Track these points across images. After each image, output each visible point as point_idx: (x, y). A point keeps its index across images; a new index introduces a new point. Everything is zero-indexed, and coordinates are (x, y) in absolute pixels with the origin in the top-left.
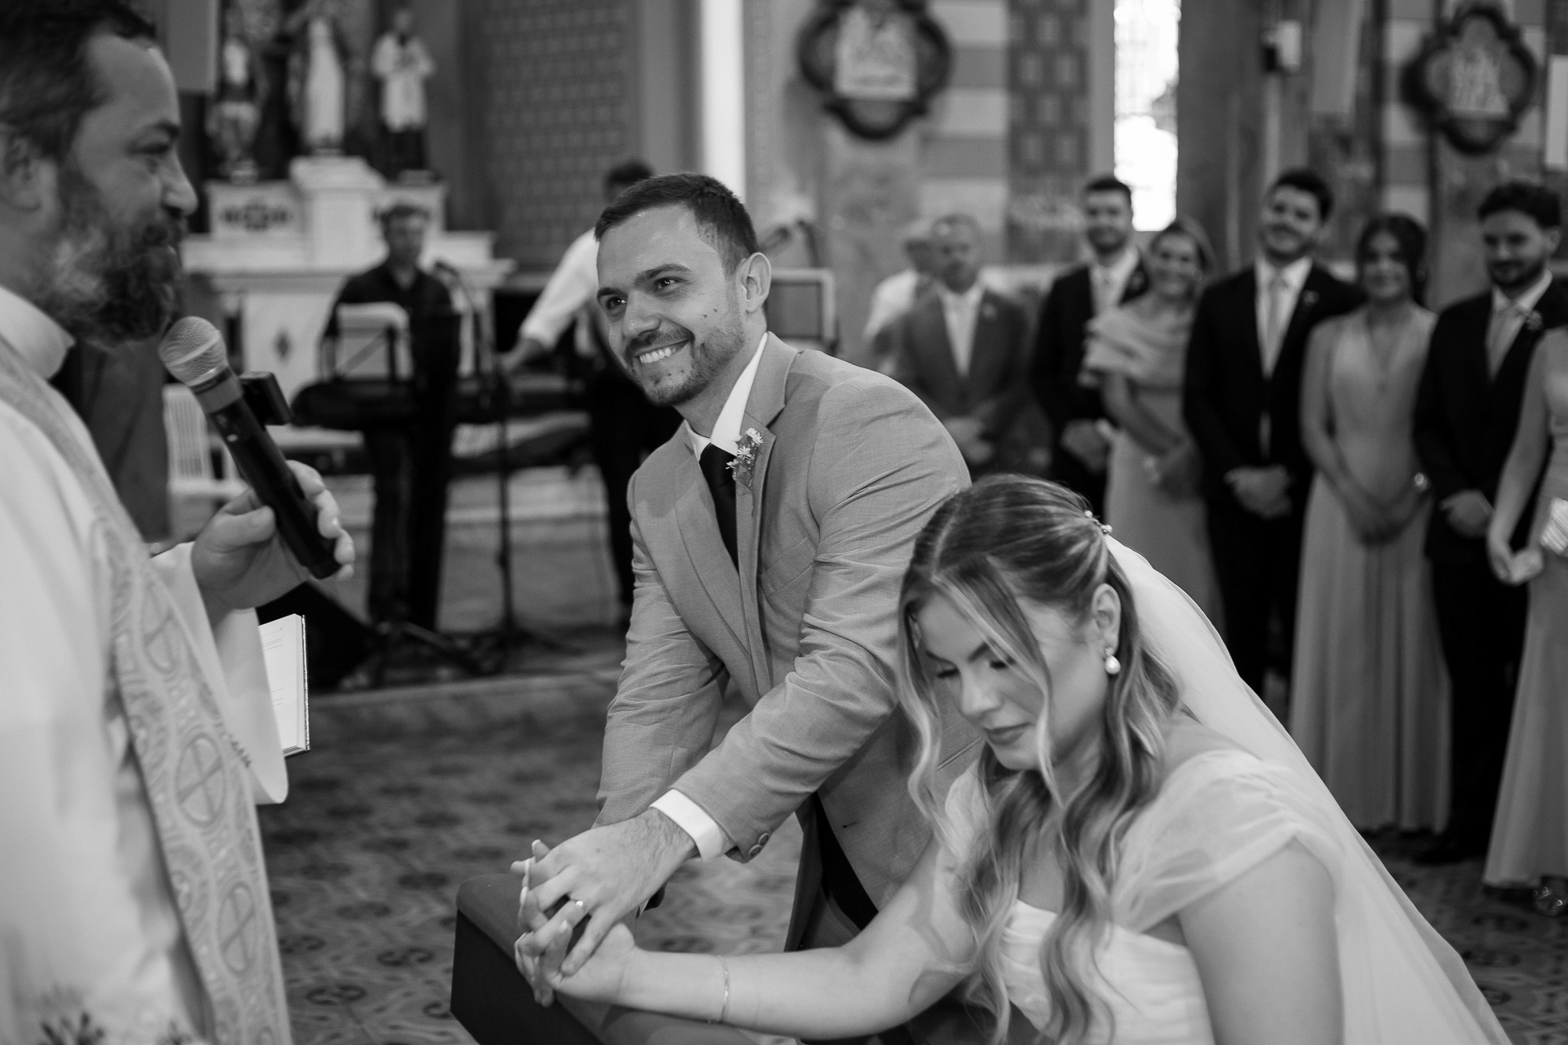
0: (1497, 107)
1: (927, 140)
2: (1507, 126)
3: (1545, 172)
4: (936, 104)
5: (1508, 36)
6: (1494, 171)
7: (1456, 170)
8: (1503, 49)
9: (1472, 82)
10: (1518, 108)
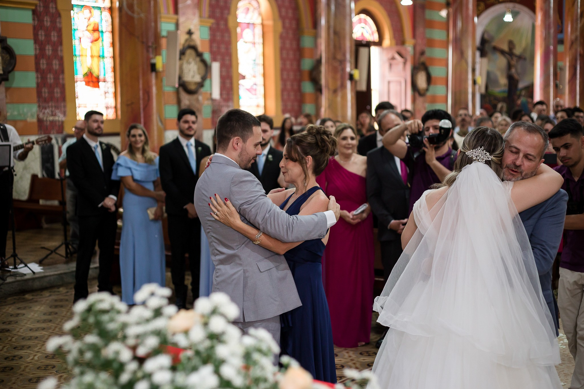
0: (198, 79)
1: (7, 89)
2: (201, 85)
3: (213, 100)
4: (10, 76)
5: (199, 55)
6: (197, 100)
7: (186, 100)
8: (198, 59)
9: (190, 71)
10: (204, 78)
